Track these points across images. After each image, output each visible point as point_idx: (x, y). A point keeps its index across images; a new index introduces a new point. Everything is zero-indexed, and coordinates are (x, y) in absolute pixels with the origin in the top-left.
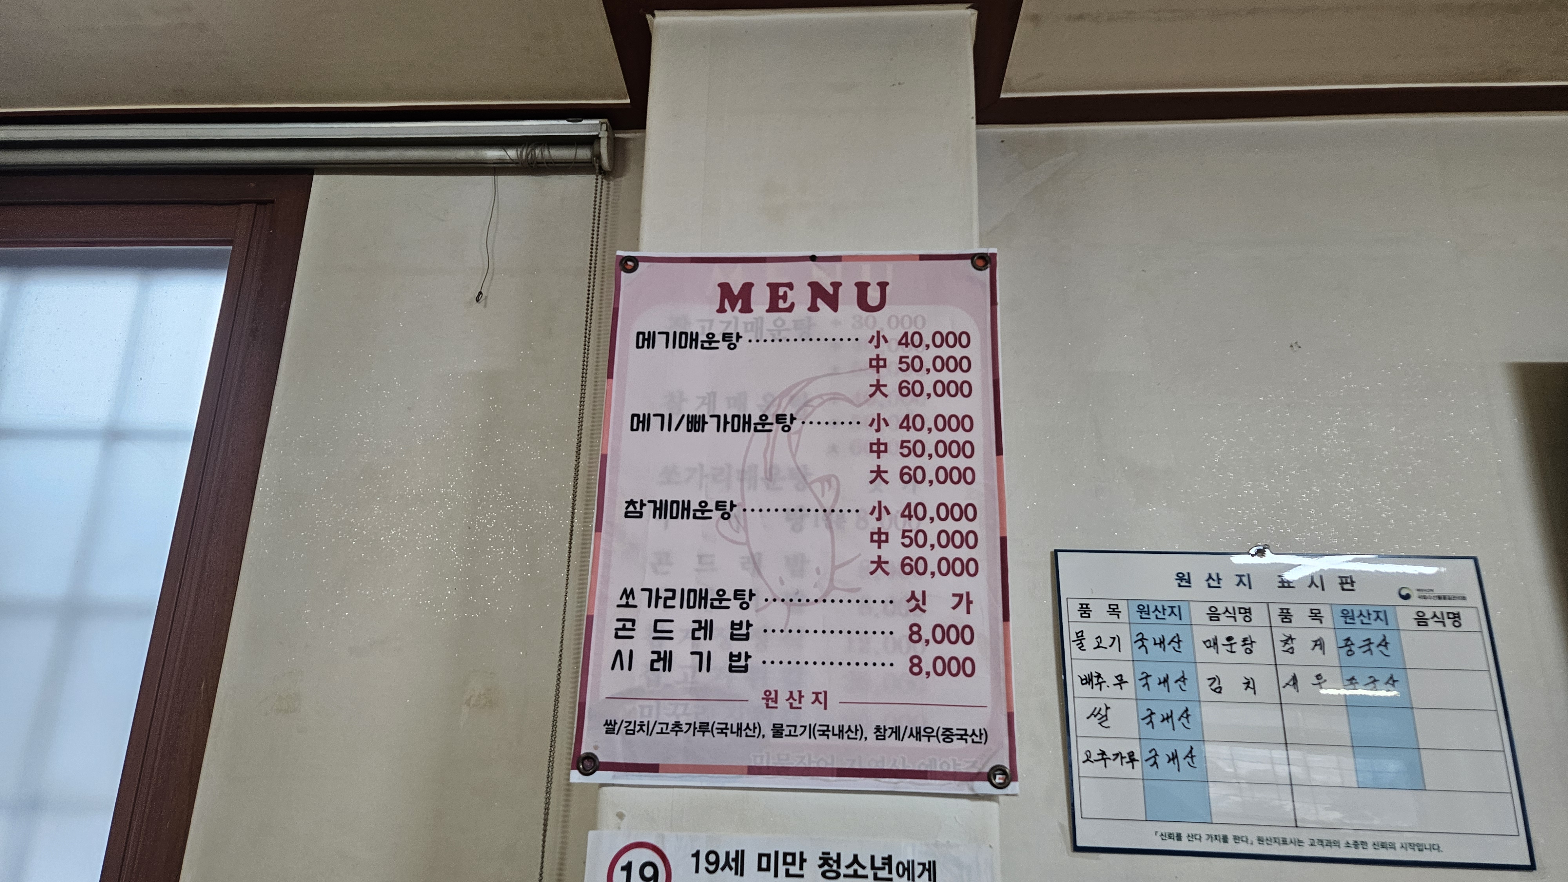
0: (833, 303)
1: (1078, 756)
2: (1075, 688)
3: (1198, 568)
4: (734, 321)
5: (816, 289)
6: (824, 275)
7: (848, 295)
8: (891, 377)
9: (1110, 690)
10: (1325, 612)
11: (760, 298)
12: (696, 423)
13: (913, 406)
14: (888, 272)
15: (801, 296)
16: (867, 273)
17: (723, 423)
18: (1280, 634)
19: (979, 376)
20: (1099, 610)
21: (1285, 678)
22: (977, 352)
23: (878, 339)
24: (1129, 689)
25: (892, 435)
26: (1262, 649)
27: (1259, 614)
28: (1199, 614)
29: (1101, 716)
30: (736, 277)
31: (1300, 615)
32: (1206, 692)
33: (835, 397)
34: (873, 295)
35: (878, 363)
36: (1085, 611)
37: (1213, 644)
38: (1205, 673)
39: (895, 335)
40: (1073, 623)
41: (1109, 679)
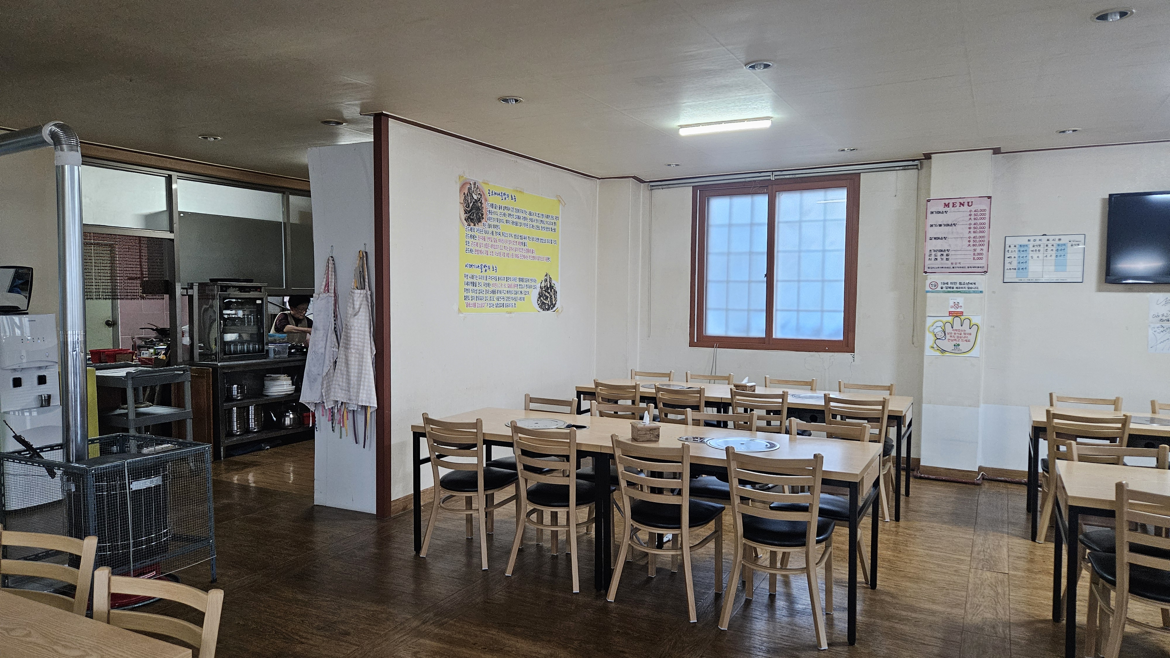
0: (963, 205)
1: (1006, 268)
2: (1006, 259)
3: (1032, 238)
4: (947, 209)
5: (961, 203)
6: (962, 201)
7: (966, 204)
8: (972, 217)
9: (1013, 259)
10: (1055, 245)
11: (951, 205)
12: (940, 225)
13: (976, 221)
14: (973, 200)
15: (958, 205)
16: (969, 200)
17: (945, 225)
18: (1045, 249)
19: (987, 216)
20: (1012, 246)
21: (1045, 255)
22: (987, 212)
23: (971, 211)
24: (1016, 259)
25: (972, 226)
26: (1042, 251)
27: (1042, 246)
28: (1031, 246)
29: (1010, 263)
30: (947, 202)
31: (1050, 245)
32: (1030, 258)
33: (963, 220)
34: (970, 204)
35: (970, 215)
36: (1010, 246)
37: (1032, 251)
38: (1031, 255)
39: (973, 210)
40: (1007, 248)
41: (1013, 257)
